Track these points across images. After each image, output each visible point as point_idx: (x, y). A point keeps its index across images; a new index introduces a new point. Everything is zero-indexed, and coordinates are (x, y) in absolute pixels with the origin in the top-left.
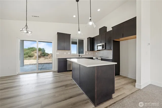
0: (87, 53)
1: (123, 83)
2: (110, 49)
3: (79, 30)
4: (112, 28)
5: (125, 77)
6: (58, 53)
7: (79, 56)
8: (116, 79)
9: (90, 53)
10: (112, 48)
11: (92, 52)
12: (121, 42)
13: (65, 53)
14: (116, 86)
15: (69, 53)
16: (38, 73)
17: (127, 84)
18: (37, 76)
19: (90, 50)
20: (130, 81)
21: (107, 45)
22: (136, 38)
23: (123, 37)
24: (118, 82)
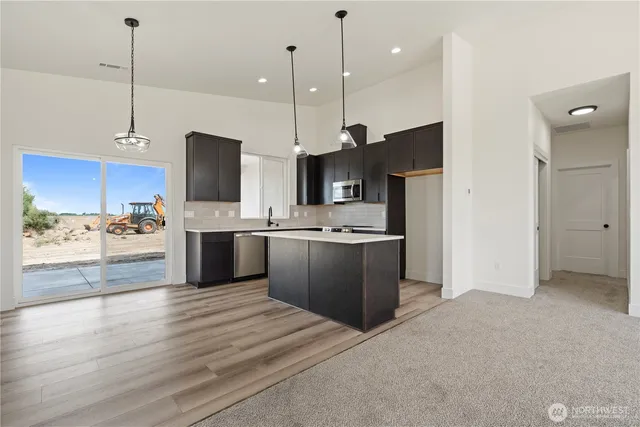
0: (296, 214)
1: (415, 294)
2: (379, 201)
3: (297, 144)
4: (385, 136)
5: (418, 283)
6: (190, 214)
7: (270, 223)
8: (401, 286)
9: (306, 214)
10: (386, 197)
11: (313, 209)
12: (407, 180)
13: (217, 213)
14: (401, 298)
15: (232, 214)
16: (104, 296)
17: (423, 294)
18: (104, 307)
19: (309, 203)
20: (432, 288)
21: (368, 184)
22: (442, 173)
23: (414, 168)
24: (405, 293)
